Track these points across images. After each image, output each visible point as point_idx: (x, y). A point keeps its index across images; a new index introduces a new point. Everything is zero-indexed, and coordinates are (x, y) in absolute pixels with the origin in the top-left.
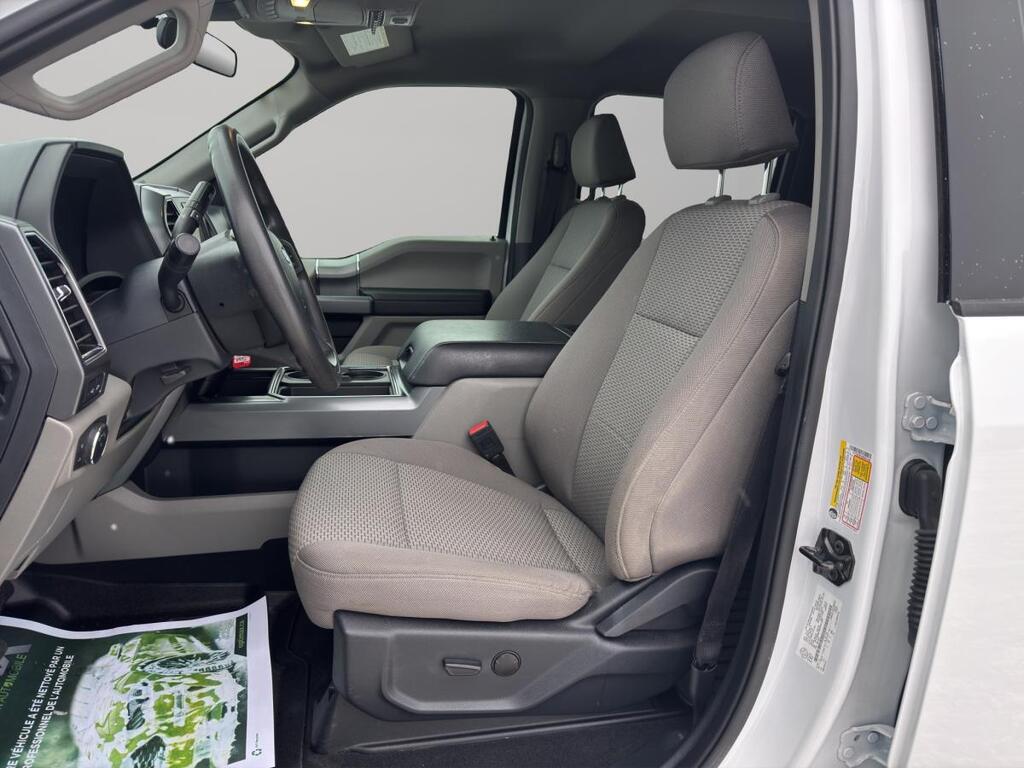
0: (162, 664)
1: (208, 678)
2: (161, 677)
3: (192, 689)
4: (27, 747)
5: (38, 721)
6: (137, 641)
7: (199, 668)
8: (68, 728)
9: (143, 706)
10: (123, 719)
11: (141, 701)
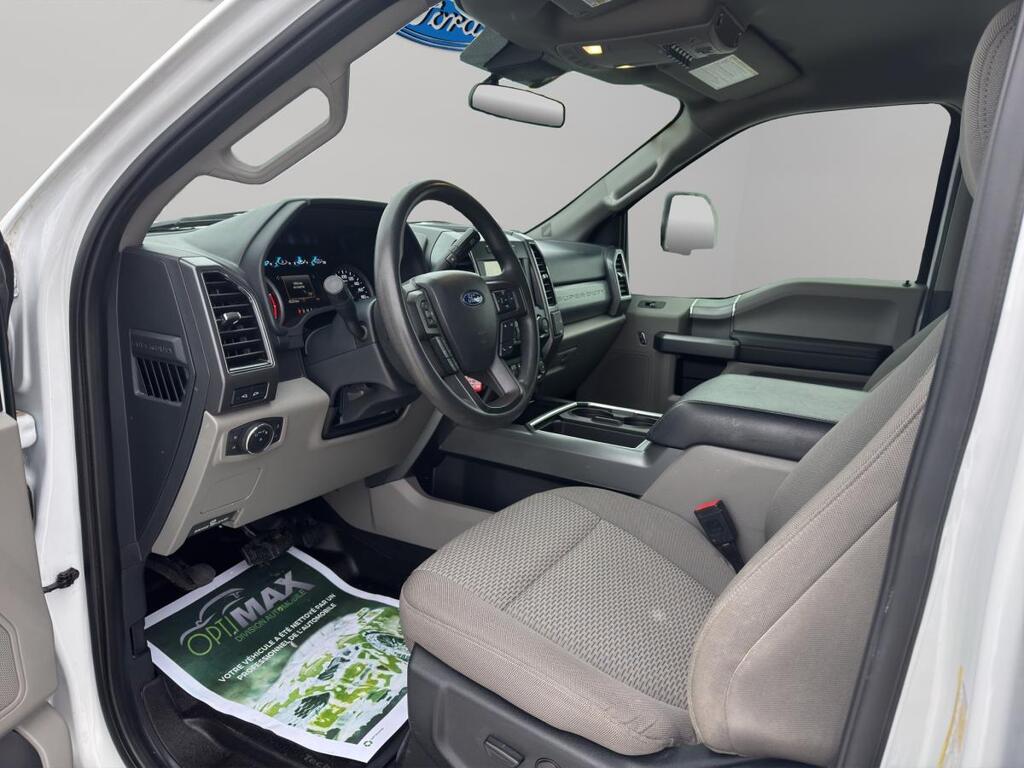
0: (380, 638)
1: (398, 664)
2: (371, 647)
3: (379, 668)
4: (256, 660)
5: (277, 644)
6: (380, 611)
7: (399, 652)
8: (288, 658)
9: (342, 664)
10: (322, 668)
11: (343, 660)
